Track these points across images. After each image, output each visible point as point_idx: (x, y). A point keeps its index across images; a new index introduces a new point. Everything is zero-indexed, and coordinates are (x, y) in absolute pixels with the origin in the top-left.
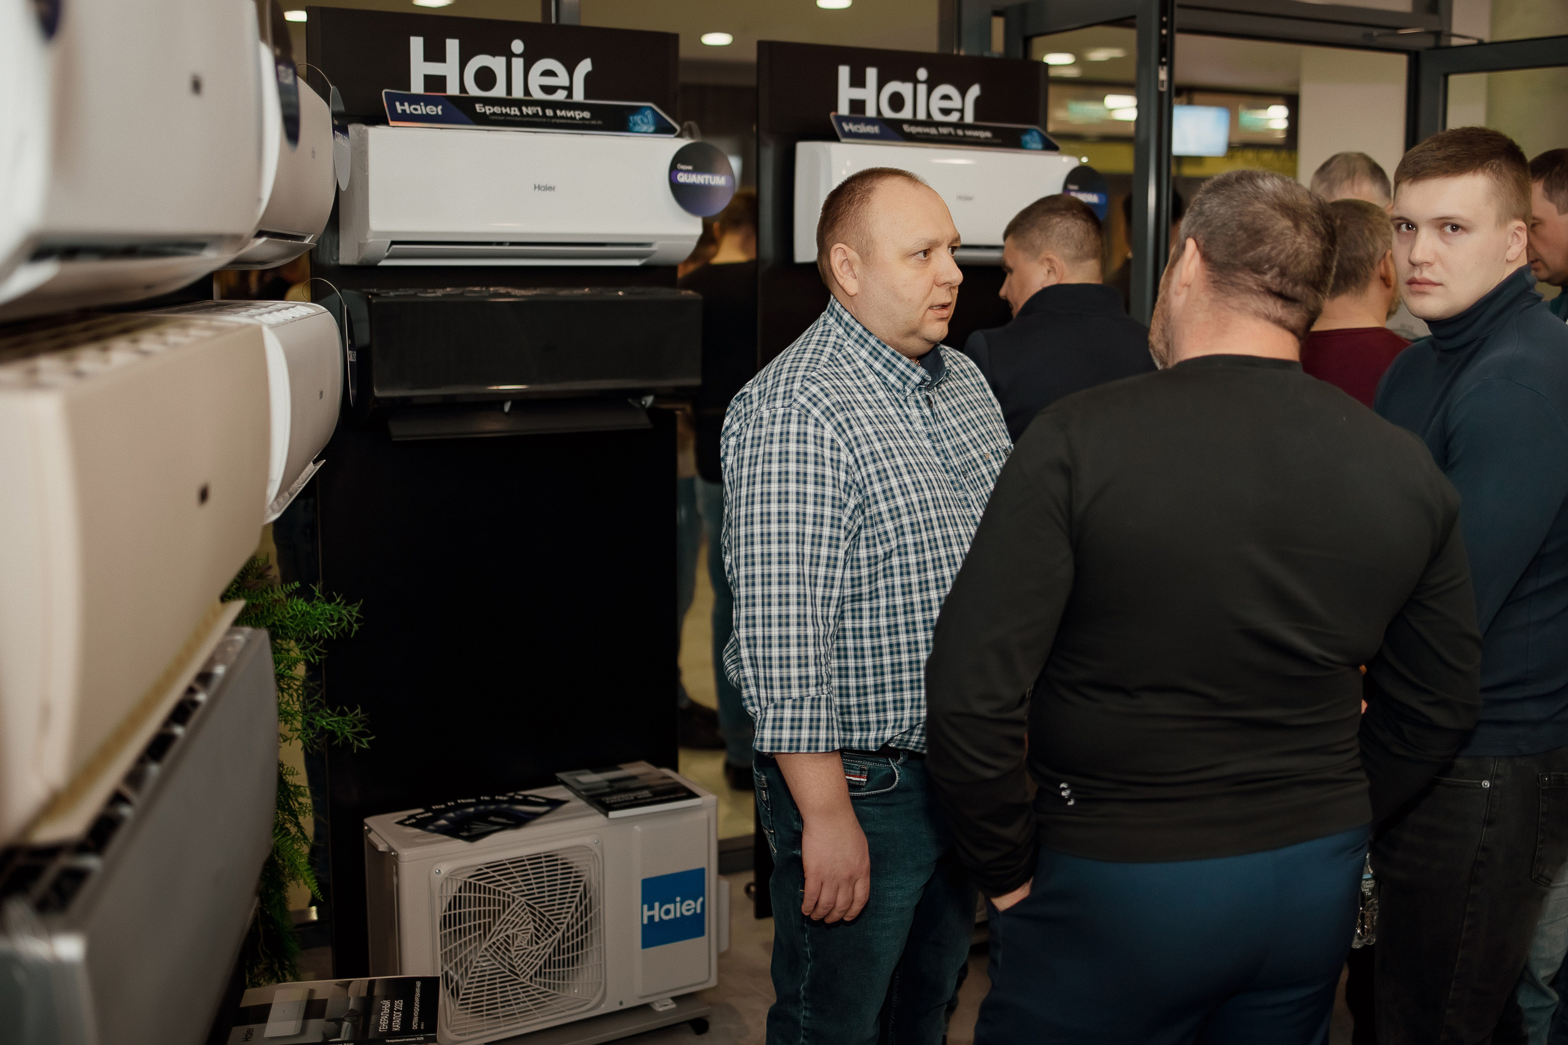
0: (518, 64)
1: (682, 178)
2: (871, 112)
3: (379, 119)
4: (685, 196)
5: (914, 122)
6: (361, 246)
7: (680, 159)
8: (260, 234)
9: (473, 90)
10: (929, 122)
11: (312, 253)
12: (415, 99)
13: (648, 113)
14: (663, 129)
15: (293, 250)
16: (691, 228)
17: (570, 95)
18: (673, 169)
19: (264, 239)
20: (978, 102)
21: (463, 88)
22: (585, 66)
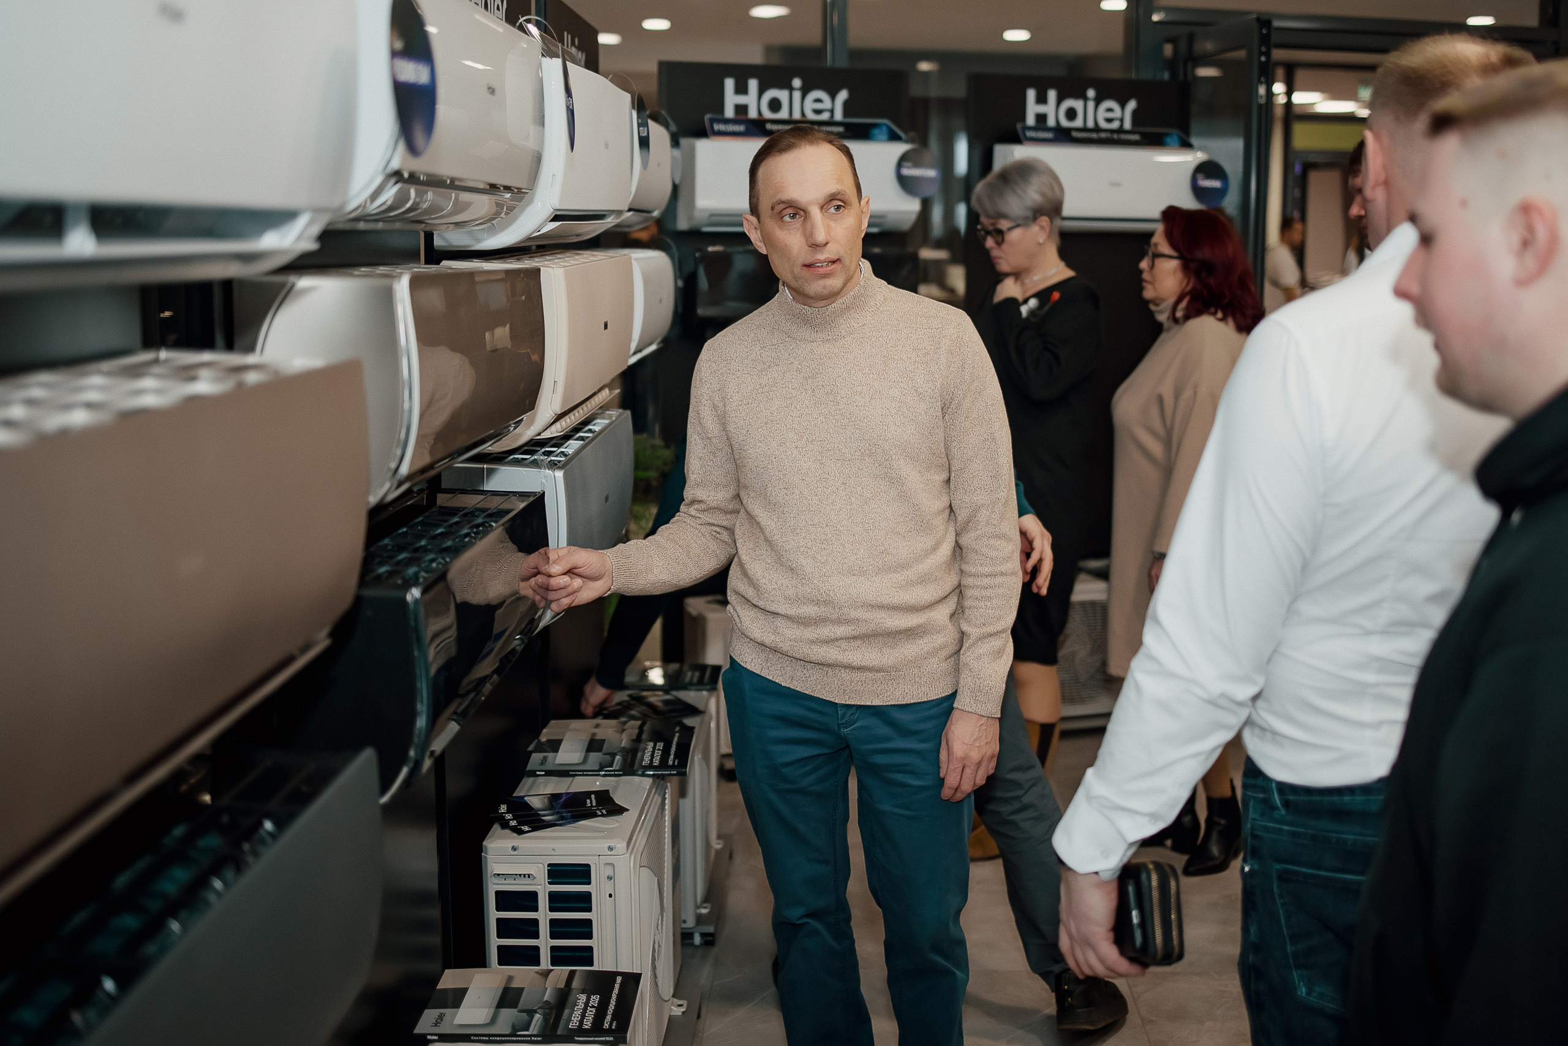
0: (797, 95)
1: (906, 172)
2: (1051, 122)
3: (702, 133)
4: (906, 184)
5: (1085, 129)
6: (690, 218)
7: (903, 160)
8: (630, 210)
9: (768, 114)
10: (1097, 129)
11: (659, 222)
12: (727, 121)
13: (884, 129)
14: (894, 137)
15: (646, 220)
16: (913, 206)
17: (832, 116)
18: (900, 165)
19: (631, 213)
20: (1135, 114)
21: (760, 113)
22: (843, 95)
